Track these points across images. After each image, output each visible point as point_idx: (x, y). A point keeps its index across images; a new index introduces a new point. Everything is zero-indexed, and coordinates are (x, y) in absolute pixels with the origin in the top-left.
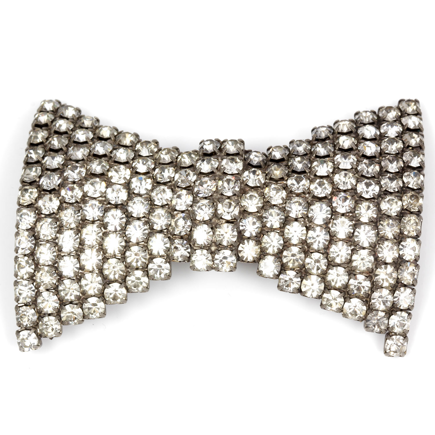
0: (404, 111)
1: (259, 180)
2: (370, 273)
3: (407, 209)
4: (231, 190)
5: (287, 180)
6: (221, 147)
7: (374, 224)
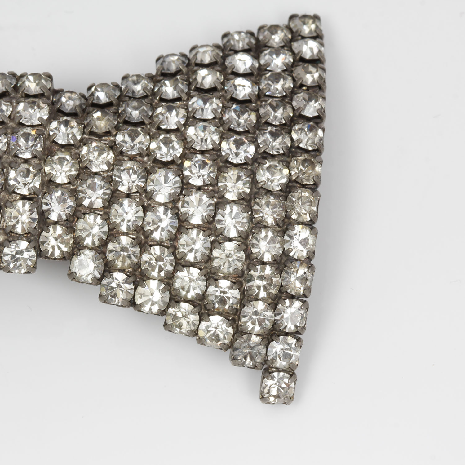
0: (297, 31)
1: (74, 136)
2: (239, 277)
3: (297, 180)
4: (29, 149)
5: (115, 136)
6: (17, 84)
7: (245, 204)
